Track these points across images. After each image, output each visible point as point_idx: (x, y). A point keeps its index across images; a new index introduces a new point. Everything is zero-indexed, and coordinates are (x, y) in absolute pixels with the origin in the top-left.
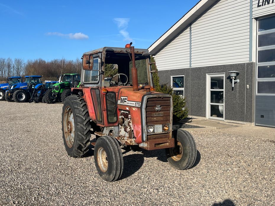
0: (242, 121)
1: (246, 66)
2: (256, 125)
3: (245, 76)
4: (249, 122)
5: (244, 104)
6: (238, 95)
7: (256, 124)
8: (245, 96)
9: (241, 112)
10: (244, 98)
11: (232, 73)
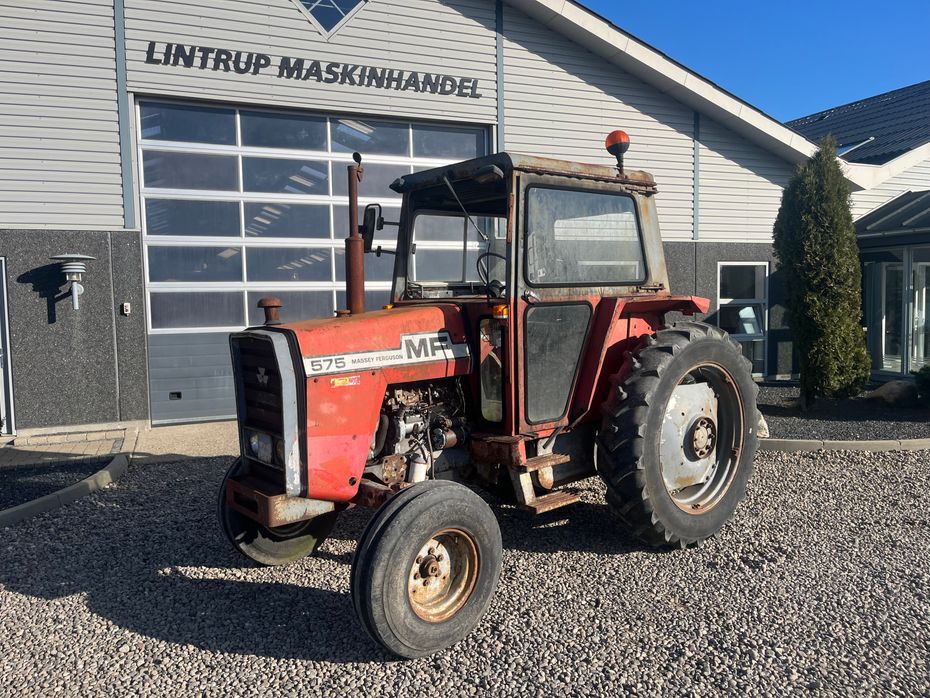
0: (105, 420)
1: (109, 240)
2: (153, 426)
3: (108, 274)
4: (138, 418)
5: (110, 364)
6: (78, 335)
7: (154, 422)
8: (113, 338)
9: (101, 392)
10: (111, 344)
11: (71, 260)
